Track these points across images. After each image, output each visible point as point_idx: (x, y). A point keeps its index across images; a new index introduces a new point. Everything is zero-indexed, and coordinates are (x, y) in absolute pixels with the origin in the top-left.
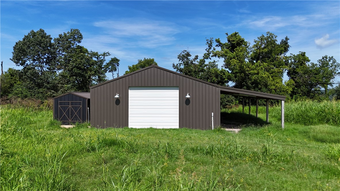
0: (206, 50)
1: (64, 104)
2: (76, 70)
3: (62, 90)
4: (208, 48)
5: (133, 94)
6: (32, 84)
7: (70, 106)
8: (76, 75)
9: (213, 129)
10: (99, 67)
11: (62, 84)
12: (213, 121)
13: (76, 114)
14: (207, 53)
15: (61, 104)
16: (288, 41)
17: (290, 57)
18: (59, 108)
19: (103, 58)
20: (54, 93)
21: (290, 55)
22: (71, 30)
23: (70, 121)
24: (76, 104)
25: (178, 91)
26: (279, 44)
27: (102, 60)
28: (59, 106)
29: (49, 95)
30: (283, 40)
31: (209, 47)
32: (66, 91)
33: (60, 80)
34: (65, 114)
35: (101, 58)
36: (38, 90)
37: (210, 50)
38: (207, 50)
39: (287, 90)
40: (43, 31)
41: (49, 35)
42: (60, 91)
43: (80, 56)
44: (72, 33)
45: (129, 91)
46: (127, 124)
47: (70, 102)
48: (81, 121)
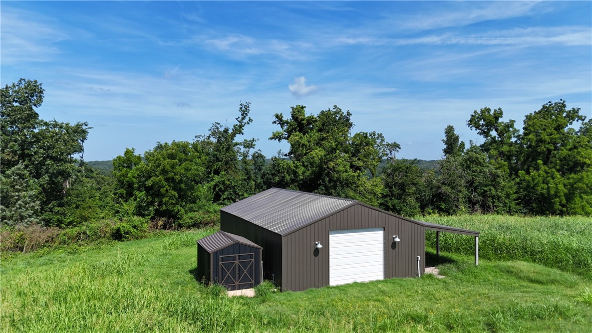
0: (237, 119)
1: (228, 259)
4: (241, 117)
5: (335, 240)
7: (237, 262)
9: (419, 275)
12: (419, 267)
13: (245, 272)
14: (239, 124)
15: (223, 259)
18: (220, 266)
23: (237, 284)
24: (245, 257)
25: (382, 232)
28: (220, 263)
31: (242, 115)
34: (228, 274)
37: (244, 121)
38: (239, 120)
45: (330, 236)
46: (327, 281)
47: (237, 255)
48: (253, 282)
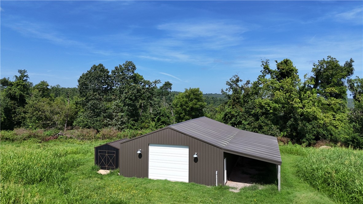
2: (128, 101)
3: (116, 118)
5: (154, 150)
6: (92, 113)
7: (107, 154)
8: (129, 105)
9: (217, 185)
10: (151, 94)
11: (116, 112)
12: (217, 179)
13: (111, 161)
15: (100, 152)
16: (353, 64)
17: (356, 80)
18: (99, 156)
19: (154, 86)
20: (109, 121)
21: (356, 78)
22: (126, 62)
23: (107, 166)
24: (111, 153)
26: (343, 66)
27: (154, 87)
28: (99, 154)
29: (105, 123)
30: (347, 61)
32: (120, 119)
33: (115, 109)
34: (103, 160)
35: (152, 85)
36: (97, 119)
38: (262, 72)
39: (336, 126)
40: (102, 66)
41: (107, 69)
42: (114, 120)
43: (132, 87)
44: (126, 65)
46: (147, 175)
47: (107, 151)
48: (115, 167)
